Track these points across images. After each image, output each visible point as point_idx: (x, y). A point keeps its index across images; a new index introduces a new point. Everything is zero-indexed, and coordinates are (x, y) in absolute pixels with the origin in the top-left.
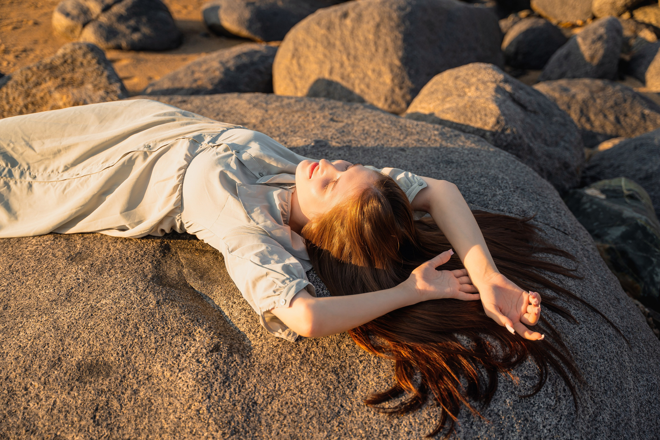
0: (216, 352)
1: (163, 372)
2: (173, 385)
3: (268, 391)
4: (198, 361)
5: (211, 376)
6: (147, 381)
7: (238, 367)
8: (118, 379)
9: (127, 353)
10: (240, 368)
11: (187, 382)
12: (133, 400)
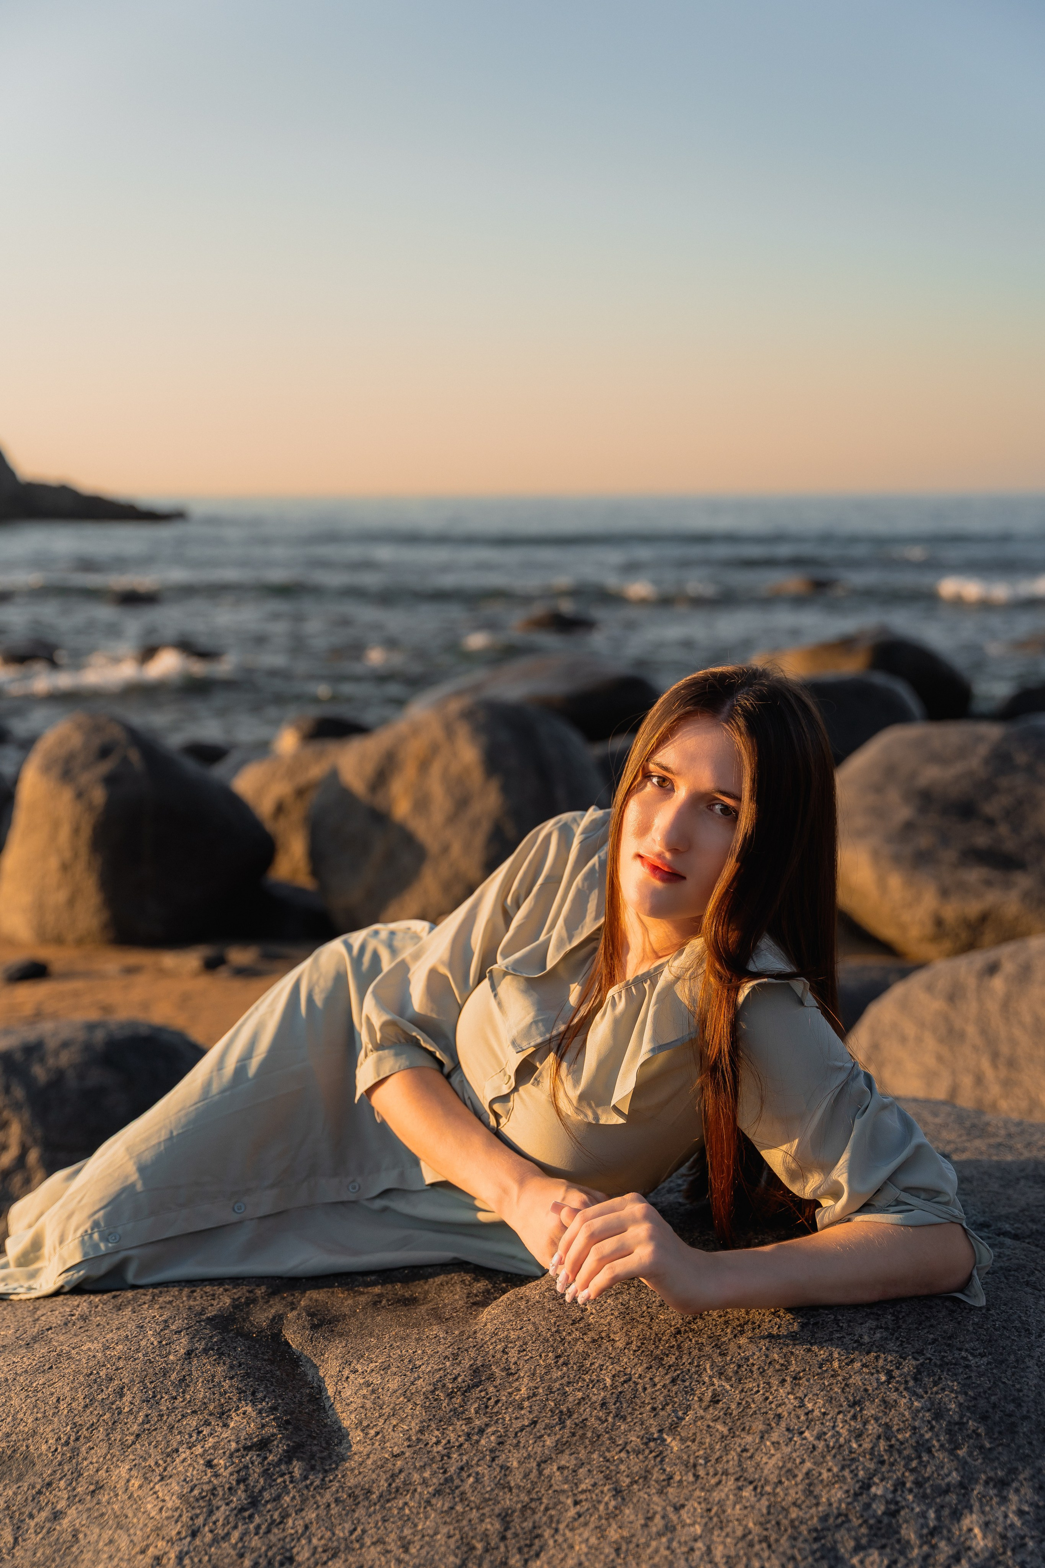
0: (256, 1451)
1: (128, 1481)
2: (134, 1506)
3: (330, 1539)
4: (209, 1464)
5: (221, 1493)
6: (89, 1497)
7: (291, 1486)
8: (33, 1487)
9: (77, 1439)
10: (294, 1487)
11: (164, 1501)
12: (44, 1531)
